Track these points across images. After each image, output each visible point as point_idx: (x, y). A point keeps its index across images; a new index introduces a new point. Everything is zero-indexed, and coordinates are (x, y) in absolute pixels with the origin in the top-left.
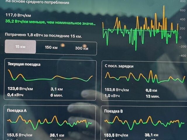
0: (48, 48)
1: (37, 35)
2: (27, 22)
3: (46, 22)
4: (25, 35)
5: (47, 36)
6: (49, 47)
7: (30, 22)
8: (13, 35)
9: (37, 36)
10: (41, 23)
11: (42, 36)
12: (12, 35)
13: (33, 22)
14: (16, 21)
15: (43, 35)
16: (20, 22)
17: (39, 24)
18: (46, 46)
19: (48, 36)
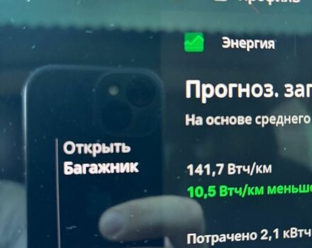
1: (294, 233)
2: (260, 191)
4: (253, 236)
7: (272, 190)
8: (215, 239)
9: (292, 237)
10: (304, 191)
11: (309, 234)
12: (210, 239)
13: (280, 189)
17: (298, 193)
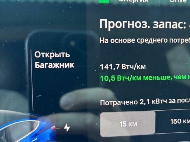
0: (175, 122)
1: (158, 101)
2: (139, 78)
3: (172, 77)
4: (136, 102)
5: (174, 101)
6: (177, 120)
7: (146, 78)
8: (115, 103)
9: (157, 103)
10: (164, 79)
11: (166, 102)
12: (112, 103)
13: (150, 78)
14: (120, 78)
15: (168, 101)
16: (126, 78)
17: (160, 80)
18: (172, 120)
19: (176, 101)
